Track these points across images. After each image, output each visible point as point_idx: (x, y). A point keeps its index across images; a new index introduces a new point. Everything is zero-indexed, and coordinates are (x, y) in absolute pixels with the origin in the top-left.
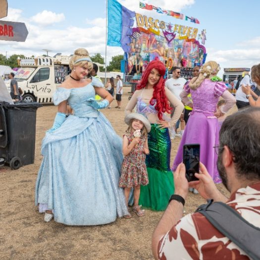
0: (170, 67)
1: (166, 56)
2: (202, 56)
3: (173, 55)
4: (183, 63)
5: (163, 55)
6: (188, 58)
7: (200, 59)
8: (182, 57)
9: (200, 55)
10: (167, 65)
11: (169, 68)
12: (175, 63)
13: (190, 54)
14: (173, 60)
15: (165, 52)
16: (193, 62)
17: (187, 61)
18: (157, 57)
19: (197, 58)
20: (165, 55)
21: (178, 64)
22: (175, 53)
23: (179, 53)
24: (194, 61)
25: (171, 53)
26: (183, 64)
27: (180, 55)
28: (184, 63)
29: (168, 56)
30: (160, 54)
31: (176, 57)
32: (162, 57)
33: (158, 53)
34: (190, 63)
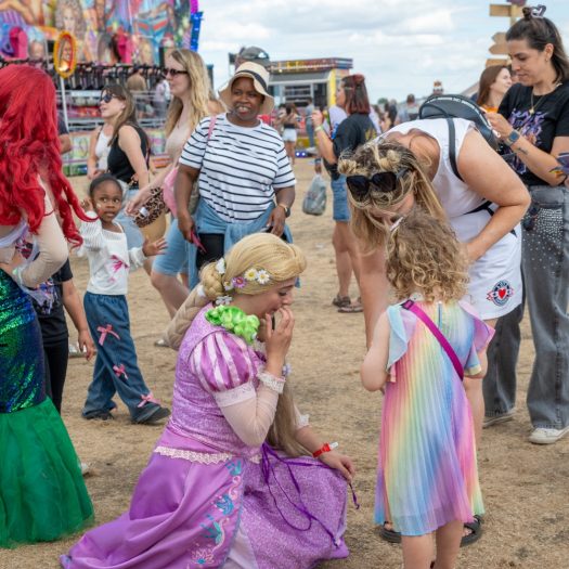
0: (70, 63)
1: (54, 24)
2: (186, 22)
3: (80, 21)
4: (118, 47)
5: (41, 22)
6: (136, 29)
7: (181, 32)
8: (115, 26)
9: (178, 15)
10: (56, 55)
11: (64, 67)
12: (89, 48)
13: (143, 16)
14: (82, 37)
15: (46, 9)
16: (153, 41)
17: (135, 39)
18: (19, 30)
19: (169, 30)
20: (47, 21)
21: (100, 53)
22: (86, 13)
23: (101, 12)
24: (158, 39)
25: (68, 13)
26: (120, 50)
27: (103, 20)
28: (124, 47)
29: (59, 24)
30: (31, 19)
31: (92, 26)
32: (38, 29)
33: (20, 13)
34: (147, 47)
